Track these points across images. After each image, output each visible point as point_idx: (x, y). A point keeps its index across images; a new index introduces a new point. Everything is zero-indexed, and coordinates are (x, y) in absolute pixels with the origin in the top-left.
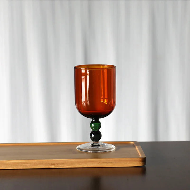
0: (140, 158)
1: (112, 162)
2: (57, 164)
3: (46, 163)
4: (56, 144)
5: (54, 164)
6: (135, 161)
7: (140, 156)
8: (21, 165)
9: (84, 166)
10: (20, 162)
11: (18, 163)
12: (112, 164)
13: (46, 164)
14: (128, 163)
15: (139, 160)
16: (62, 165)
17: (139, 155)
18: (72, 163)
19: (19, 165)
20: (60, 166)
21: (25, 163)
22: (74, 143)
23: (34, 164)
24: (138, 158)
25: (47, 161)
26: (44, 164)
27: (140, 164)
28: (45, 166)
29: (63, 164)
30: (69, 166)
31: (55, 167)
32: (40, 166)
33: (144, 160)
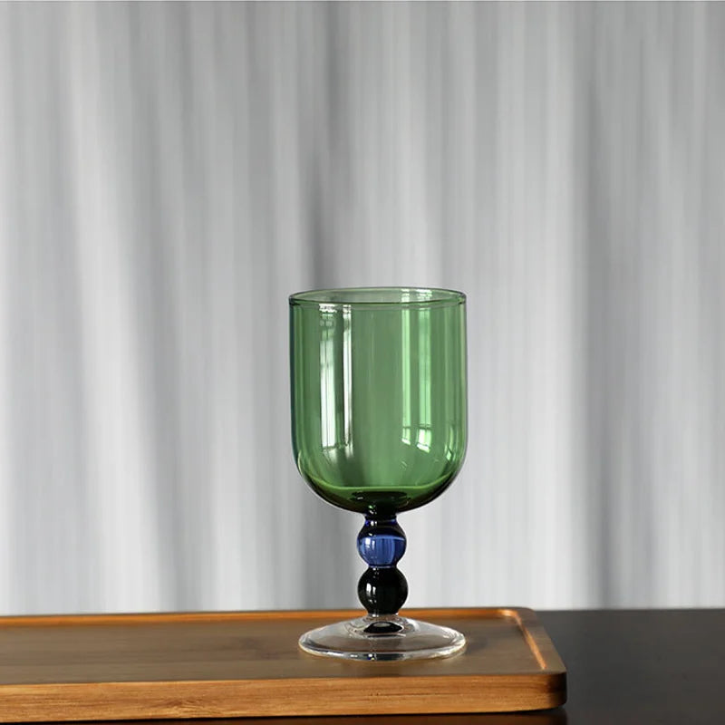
0: (543, 674)
1: (423, 691)
2: (192, 701)
3: (147, 697)
4: (189, 618)
5: (178, 703)
6: (520, 687)
7: (543, 666)
8: (38, 707)
9: (304, 710)
10: (34, 692)
11: (25, 699)
12: (424, 699)
13: (145, 701)
14: (492, 695)
15: (539, 682)
16: (215, 705)
17: (535, 663)
18: (254, 698)
19: (31, 705)
20: (205, 711)
21: (54, 698)
22: (269, 614)
23: (96, 700)
24: (532, 675)
25: (152, 687)
26: (137, 701)
27: (541, 702)
28: (142, 709)
29: (218, 700)
30: (243, 709)
31: (186, 712)
32: (121, 711)
33: (558, 685)
